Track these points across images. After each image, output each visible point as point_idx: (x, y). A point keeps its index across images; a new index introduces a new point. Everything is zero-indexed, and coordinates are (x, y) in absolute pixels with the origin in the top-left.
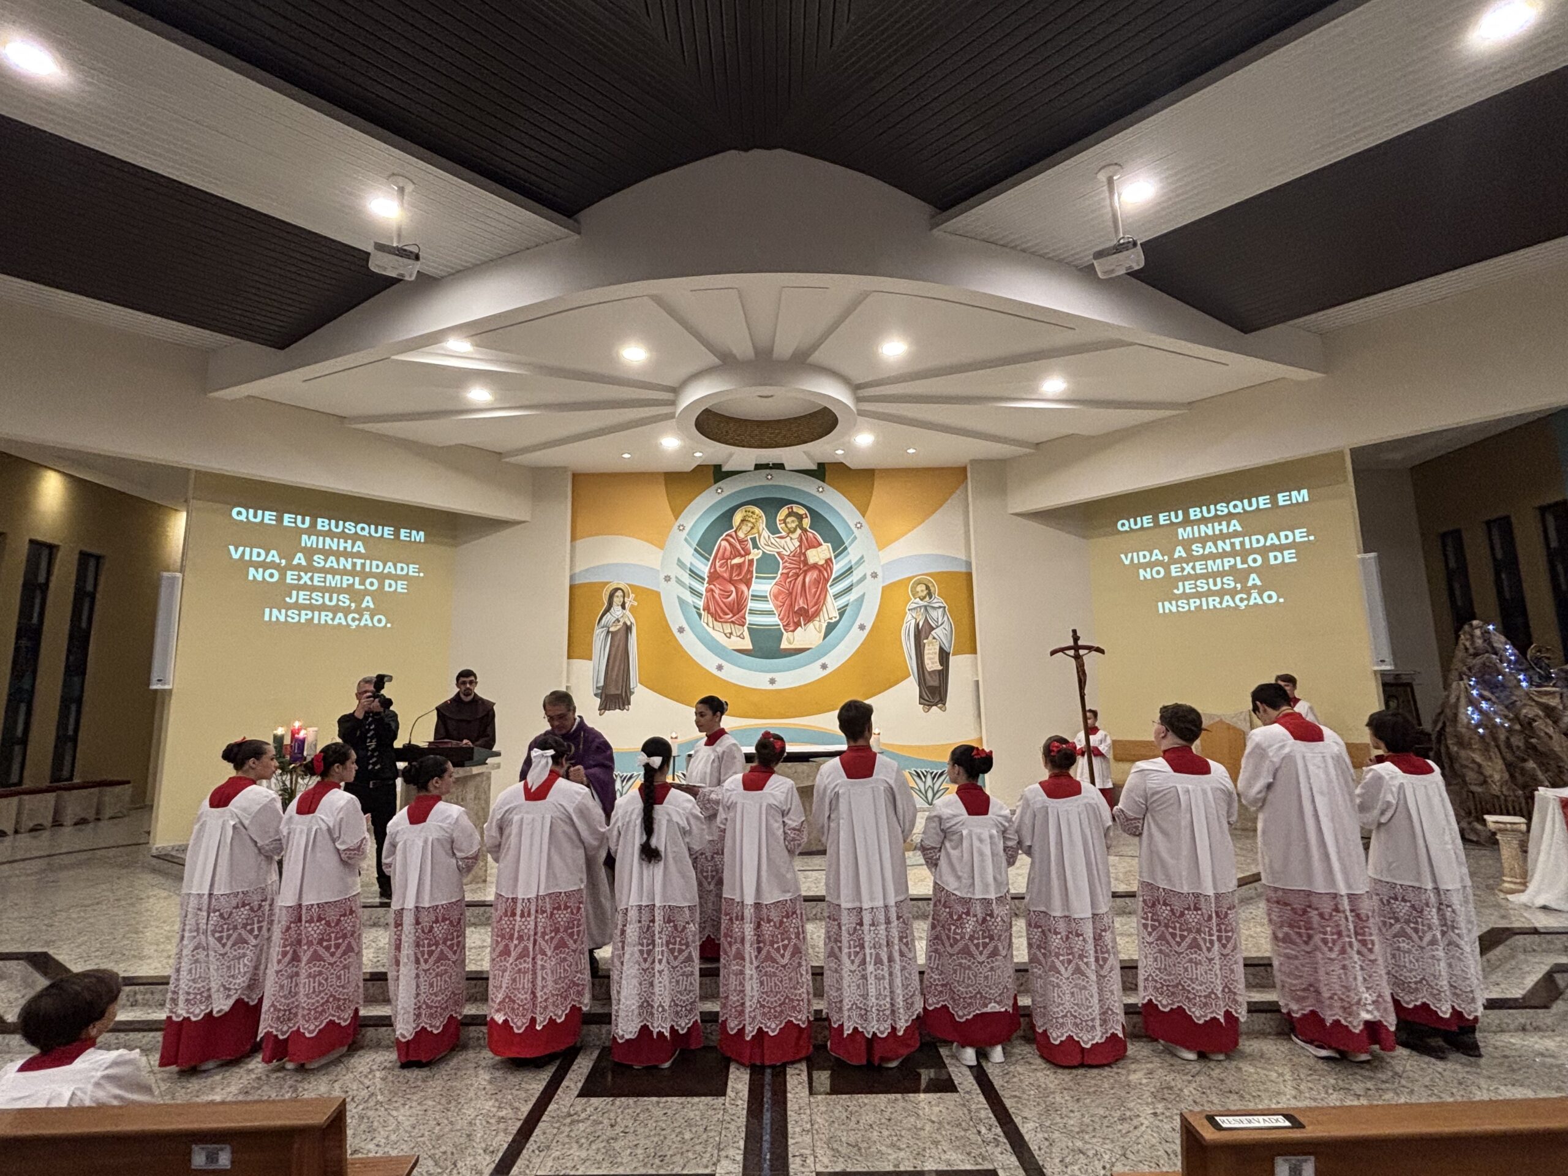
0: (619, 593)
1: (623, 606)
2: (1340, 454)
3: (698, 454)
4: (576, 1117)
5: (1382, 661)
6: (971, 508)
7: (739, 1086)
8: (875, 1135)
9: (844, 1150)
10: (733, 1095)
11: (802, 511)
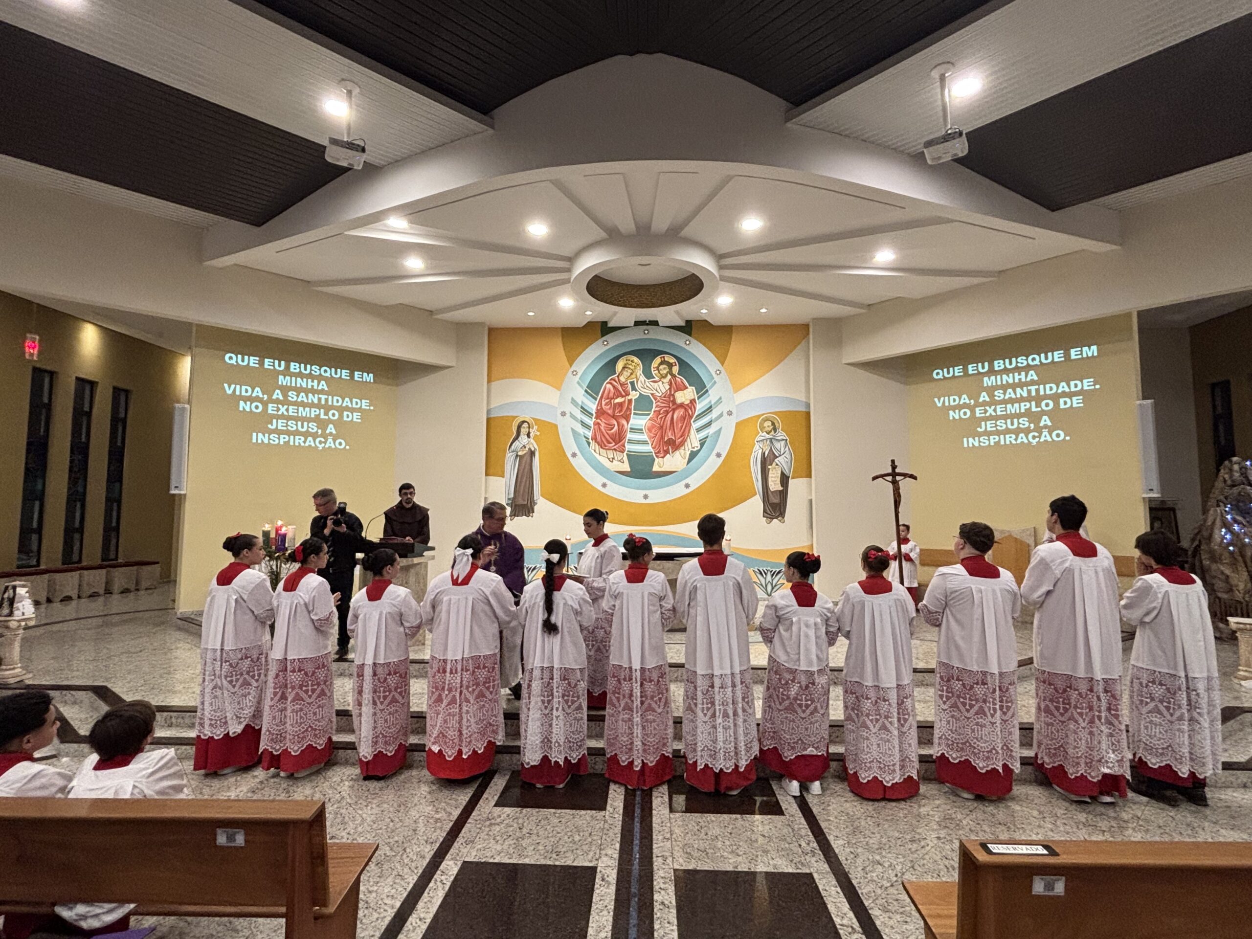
0: (525, 425)
1: (528, 435)
2: (1129, 315)
3: (588, 313)
4: (493, 821)
5: (1151, 490)
6: (811, 357)
7: (616, 804)
8: (719, 844)
9: (696, 854)
10: (611, 810)
11: (672, 360)
